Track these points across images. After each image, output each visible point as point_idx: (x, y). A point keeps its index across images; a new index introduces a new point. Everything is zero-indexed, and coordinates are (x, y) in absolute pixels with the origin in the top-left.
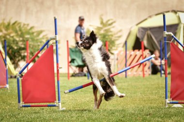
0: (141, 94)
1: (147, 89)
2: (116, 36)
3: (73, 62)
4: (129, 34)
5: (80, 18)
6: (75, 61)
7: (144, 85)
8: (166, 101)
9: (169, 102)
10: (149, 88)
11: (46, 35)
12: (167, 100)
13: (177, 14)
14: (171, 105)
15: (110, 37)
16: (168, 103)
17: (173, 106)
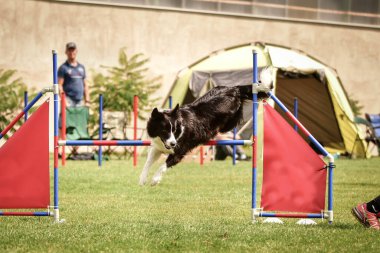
0: (201, 196)
1: (210, 188)
2: (151, 85)
3: (72, 133)
4: (175, 83)
5: (68, 46)
6: (75, 131)
7: (205, 179)
8: (252, 212)
9: (258, 214)
10: (214, 185)
11: (18, 80)
12: (255, 210)
13: (266, 50)
14: (261, 218)
15: (139, 87)
16: (256, 216)
17: (265, 221)
